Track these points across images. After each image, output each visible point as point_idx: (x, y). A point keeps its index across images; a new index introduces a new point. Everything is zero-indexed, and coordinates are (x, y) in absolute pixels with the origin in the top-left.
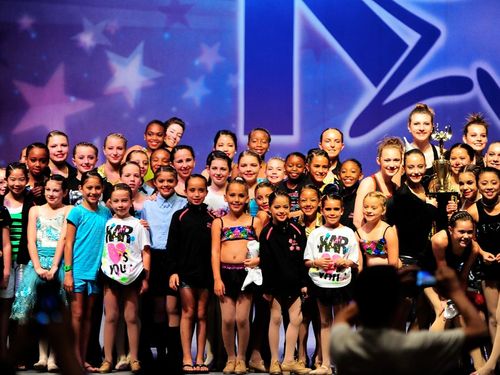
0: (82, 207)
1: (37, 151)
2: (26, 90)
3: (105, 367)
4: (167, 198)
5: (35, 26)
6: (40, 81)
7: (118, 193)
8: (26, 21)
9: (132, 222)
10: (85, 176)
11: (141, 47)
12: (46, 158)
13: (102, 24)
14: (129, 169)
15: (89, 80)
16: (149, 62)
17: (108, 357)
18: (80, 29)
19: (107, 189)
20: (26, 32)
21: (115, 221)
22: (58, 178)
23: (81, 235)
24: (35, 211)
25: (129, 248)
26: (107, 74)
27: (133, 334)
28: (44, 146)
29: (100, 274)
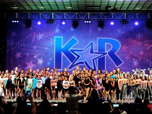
0: (34, 78)
1: (28, 71)
2: (27, 63)
3: (37, 99)
4: (45, 77)
5: (29, 55)
6: (29, 62)
7: (39, 77)
8: (28, 55)
9: (40, 80)
10: (35, 74)
11: (42, 58)
12: (29, 72)
13: (37, 55)
14: (40, 73)
15: (35, 62)
16: (43, 60)
17: (37, 98)
18: (34, 56)
19: (37, 76)
20: (28, 56)
21: (38, 80)
22: (31, 75)
23: (34, 82)
24: (28, 79)
25: (40, 84)
26: (38, 61)
27: (40, 95)
28: (29, 70)
29: (36, 87)
